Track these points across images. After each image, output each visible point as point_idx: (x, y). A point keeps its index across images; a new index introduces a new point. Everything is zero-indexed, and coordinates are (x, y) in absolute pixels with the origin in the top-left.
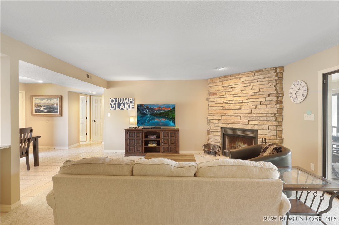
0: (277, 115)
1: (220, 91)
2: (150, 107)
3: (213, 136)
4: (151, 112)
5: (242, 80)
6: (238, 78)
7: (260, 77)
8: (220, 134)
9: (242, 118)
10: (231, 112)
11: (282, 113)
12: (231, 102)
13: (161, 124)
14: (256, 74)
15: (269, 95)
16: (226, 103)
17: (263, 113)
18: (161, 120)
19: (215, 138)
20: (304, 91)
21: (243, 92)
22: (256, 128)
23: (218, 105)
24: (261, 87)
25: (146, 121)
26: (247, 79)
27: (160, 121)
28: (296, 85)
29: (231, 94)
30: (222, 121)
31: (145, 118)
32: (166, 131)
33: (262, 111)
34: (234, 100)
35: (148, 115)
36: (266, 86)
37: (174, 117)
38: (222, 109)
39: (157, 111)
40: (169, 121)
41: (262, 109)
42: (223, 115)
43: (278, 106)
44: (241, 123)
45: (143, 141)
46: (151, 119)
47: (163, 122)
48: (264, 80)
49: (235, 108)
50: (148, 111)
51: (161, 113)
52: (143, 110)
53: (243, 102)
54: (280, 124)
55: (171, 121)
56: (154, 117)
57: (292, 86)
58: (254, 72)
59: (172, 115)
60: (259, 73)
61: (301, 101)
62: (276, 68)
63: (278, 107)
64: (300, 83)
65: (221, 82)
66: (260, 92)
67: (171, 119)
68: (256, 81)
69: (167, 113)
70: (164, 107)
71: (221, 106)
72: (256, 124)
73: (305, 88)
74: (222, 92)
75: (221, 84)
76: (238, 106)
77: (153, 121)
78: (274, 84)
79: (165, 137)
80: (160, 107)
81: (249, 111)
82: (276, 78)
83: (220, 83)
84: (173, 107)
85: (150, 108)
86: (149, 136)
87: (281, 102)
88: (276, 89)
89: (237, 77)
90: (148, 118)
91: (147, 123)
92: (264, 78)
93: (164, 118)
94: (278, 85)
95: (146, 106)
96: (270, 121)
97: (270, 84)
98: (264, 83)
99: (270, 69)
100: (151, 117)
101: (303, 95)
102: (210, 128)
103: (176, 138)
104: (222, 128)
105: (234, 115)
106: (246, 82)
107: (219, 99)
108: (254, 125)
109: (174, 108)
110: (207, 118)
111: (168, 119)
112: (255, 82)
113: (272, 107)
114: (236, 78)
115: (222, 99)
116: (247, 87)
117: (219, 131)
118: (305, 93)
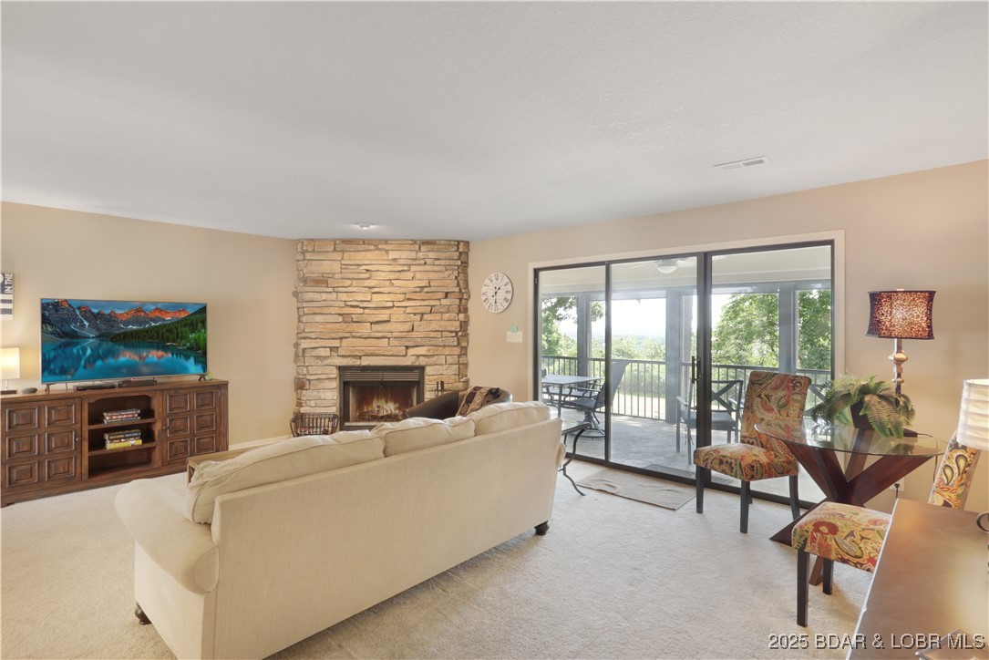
0: (460, 334)
1: (336, 276)
2: (95, 311)
3: (315, 393)
4: (103, 327)
5: (392, 255)
6: (380, 250)
7: (432, 255)
8: (335, 384)
9: (393, 342)
10: (365, 329)
11: (467, 330)
12: (365, 305)
13: (145, 370)
14: (423, 248)
15: (447, 295)
16: (352, 306)
17: (436, 331)
18: (145, 354)
19: (323, 397)
20: (507, 292)
21: (395, 282)
22: (422, 361)
23: (332, 310)
24: (432, 275)
25: (82, 363)
26: (405, 255)
27: (141, 358)
28: (495, 281)
29: (366, 285)
30: (341, 352)
31: (75, 350)
32: (182, 391)
33: (435, 326)
34: (374, 300)
35: (89, 338)
36: (442, 275)
37: (201, 344)
38: (341, 320)
39: (127, 324)
40: (182, 361)
41: (434, 323)
42: (346, 335)
43: (462, 316)
44: (390, 354)
45: (86, 435)
46: (101, 352)
47: (155, 364)
48: (437, 262)
49: (377, 319)
50: (87, 324)
51: (146, 331)
52: (65, 321)
53: (393, 306)
54: (464, 352)
55: (192, 359)
56: (117, 347)
57: (487, 282)
58: (418, 242)
59: (192, 336)
60: (430, 246)
61: (503, 309)
62: (459, 242)
63: (462, 319)
64: (500, 278)
65: (341, 254)
66: (430, 286)
67: (189, 352)
68: (423, 262)
69: (170, 331)
70: (157, 309)
71: (339, 314)
72: (423, 353)
73: (509, 287)
74: (343, 278)
75: (340, 258)
76: (383, 315)
77: (111, 361)
78: (456, 273)
79: (176, 411)
80: (139, 310)
81: (407, 327)
82: (459, 263)
83: (337, 256)
84: (198, 308)
85: (98, 314)
86: (105, 414)
87: (466, 310)
88: (458, 284)
89: (380, 247)
90: (89, 352)
91: (85, 367)
92: (438, 259)
93: (158, 349)
94: (462, 276)
95: (79, 308)
96: (449, 346)
97: (447, 273)
98: (437, 268)
99: (449, 243)
100: (99, 345)
101: (506, 300)
102: (305, 372)
103: (217, 409)
104: (341, 369)
105: (373, 335)
106: (402, 262)
107: (334, 296)
108: (418, 356)
109: (203, 310)
110: (297, 345)
111: (178, 353)
112: (420, 265)
113: (453, 318)
114: (377, 249)
115: (344, 297)
116: (403, 273)
117: (334, 376)
118: (509, 297)
